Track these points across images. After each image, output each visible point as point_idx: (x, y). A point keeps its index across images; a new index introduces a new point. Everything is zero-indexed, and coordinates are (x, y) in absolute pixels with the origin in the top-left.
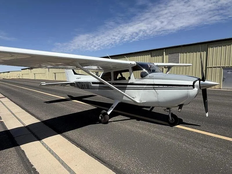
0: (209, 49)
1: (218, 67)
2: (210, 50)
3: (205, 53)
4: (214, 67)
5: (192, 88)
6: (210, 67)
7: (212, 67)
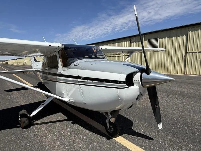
0: (189, 33)
1: (198, 52)
2: (191, 34)
3: (185, 37)
4: (194, 52)
5: (125, 86)
6: (190, 53)
7: (192, 53)
